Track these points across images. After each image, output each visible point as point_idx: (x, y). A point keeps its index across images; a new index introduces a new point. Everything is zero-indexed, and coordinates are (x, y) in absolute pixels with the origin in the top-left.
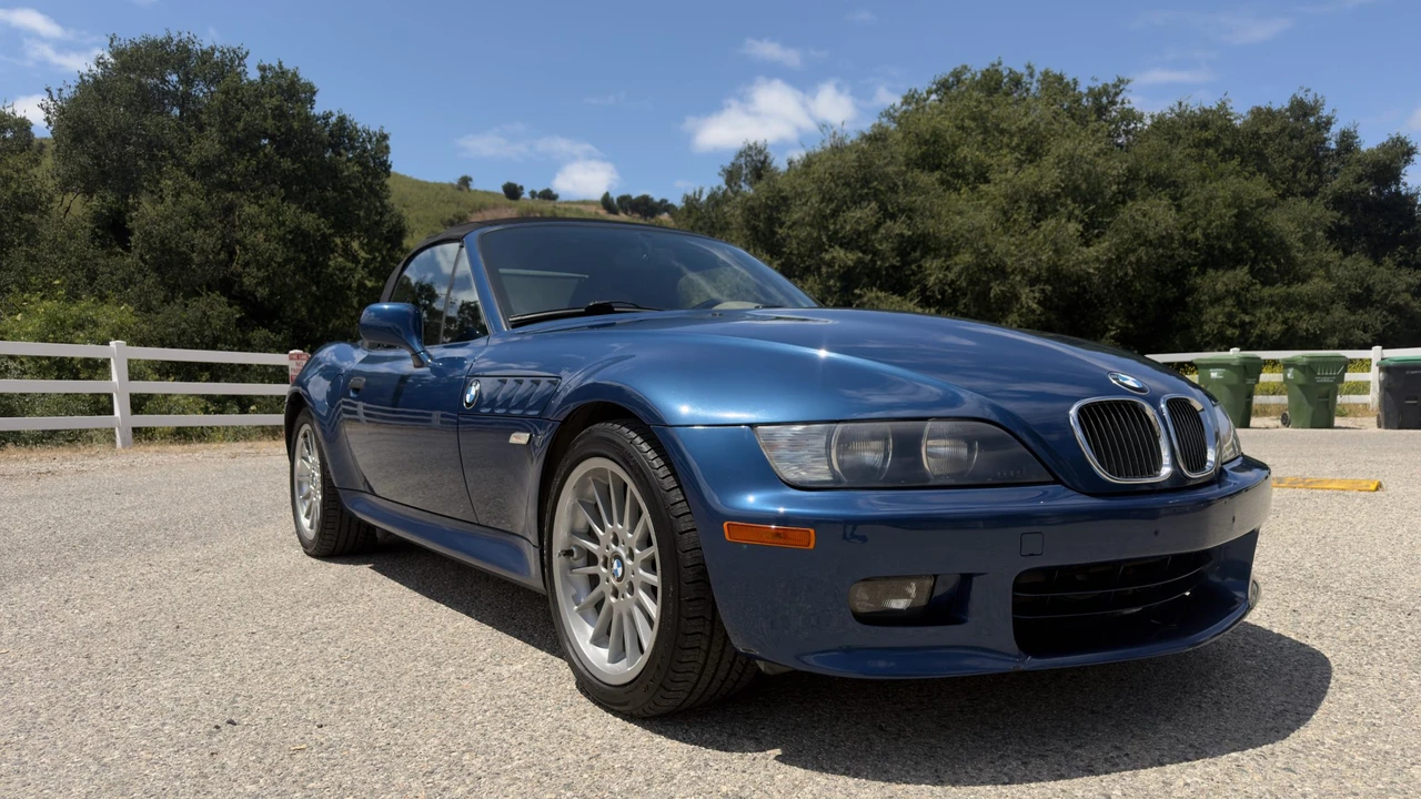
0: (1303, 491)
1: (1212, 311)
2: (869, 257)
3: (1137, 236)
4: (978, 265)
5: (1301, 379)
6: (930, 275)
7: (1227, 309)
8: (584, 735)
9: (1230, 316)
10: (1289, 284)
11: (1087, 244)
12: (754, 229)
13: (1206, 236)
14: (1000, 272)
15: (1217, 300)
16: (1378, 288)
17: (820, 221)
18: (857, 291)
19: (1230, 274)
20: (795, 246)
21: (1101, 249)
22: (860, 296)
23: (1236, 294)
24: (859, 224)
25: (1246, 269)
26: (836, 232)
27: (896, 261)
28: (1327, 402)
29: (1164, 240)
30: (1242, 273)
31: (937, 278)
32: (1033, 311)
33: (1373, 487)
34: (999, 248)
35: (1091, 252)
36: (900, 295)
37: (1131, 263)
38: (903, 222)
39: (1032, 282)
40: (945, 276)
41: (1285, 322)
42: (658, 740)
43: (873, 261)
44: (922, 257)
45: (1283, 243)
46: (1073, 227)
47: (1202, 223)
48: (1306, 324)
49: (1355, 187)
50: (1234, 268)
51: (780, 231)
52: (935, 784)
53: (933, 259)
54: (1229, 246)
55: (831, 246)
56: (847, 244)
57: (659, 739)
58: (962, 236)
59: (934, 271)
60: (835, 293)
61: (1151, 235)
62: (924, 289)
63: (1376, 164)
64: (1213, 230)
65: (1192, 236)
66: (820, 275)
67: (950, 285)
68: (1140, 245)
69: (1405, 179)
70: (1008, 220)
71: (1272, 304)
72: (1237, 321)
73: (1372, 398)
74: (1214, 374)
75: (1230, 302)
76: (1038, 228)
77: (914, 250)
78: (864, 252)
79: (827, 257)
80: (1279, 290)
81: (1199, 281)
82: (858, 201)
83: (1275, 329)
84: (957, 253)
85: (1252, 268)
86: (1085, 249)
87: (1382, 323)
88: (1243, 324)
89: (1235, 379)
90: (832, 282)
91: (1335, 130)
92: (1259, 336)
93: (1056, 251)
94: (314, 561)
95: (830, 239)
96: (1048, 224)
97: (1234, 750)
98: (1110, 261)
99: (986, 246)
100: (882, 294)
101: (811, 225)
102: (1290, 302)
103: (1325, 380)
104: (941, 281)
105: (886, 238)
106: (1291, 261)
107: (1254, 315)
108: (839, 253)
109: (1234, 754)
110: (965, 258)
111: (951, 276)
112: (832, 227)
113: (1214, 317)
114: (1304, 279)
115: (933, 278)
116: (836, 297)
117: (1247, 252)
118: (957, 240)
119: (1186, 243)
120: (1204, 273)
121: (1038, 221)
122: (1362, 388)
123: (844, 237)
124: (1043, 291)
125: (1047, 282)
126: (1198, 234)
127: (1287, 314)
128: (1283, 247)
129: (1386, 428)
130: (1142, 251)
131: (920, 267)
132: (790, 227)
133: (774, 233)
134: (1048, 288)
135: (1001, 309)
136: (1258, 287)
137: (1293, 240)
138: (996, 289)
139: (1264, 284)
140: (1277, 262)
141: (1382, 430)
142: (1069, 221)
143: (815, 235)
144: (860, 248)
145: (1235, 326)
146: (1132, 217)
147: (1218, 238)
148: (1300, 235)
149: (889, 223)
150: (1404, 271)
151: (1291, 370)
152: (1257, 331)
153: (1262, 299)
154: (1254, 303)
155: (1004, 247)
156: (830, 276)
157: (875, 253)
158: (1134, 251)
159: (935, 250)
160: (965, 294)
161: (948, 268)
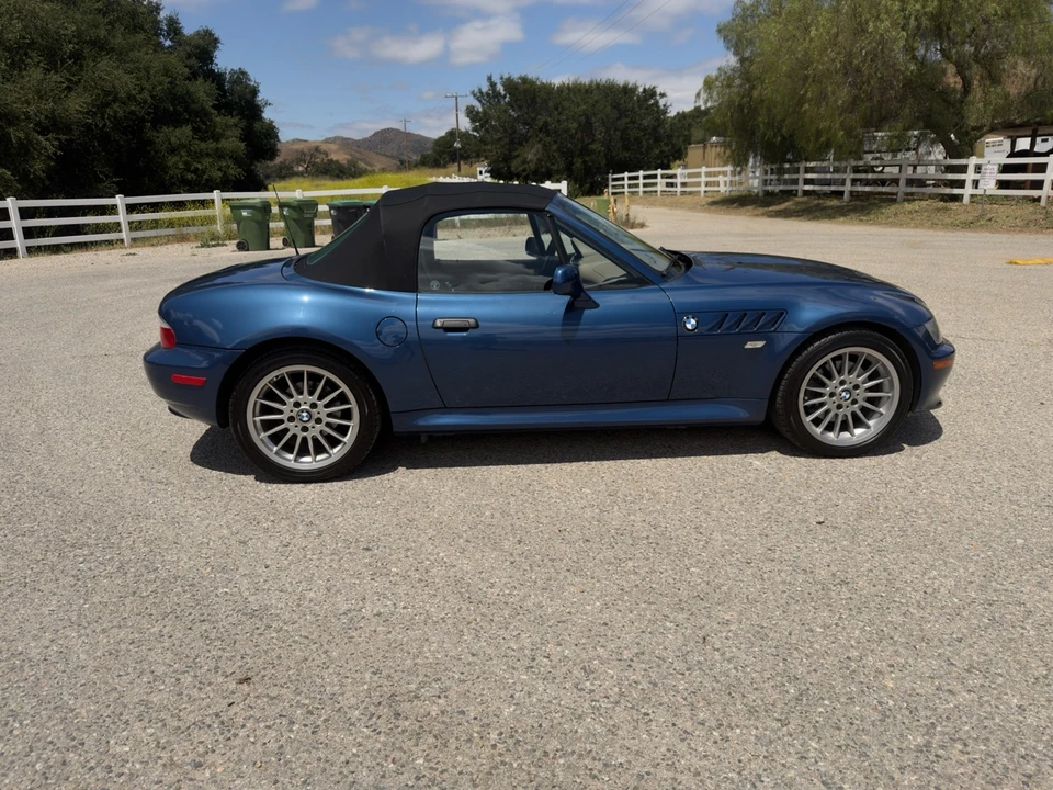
3: (107, 93)
5: (291, 217)
7: (183, 159)
9: (187, 164)
10: (215, 141)
13: (153, 97)
14: (12, 118)
15: (173, 151)
19: (178, 131)
23: (186, 146)
25: (189, 127)
30: (187, 130)
39: (43, 131)
41: (220, 169)
45: (203, 109)
47: (148, 86)
48: (233, 171)
50: (180, 126)
54: (171, 108)
61: (121, 93)
63: (197, 47)
64: (157, 94)
68: (114, 101)
69: (216, 61)
71: (208, 155)
72: (192, 168)
74: (244, 214)
75: (184, 152)
80: (212, 145)
81: (154, 134)
83: (216, 174)
85: (192, 127)
88: (196, 170)
89: (260, 217)
91: (163, 15)
92: (207, 180)
102: (219, 154)
103: (308, 216)
106: (214, 123)
107: (202, 164)
113: (175, 164)
117: (184, 115)
120: (157, 128)
124: (58, 139)
126: (146, 95)
127: (220, 164)
128: (207, 114)
130: (116, 107)
136: (198, 141)
139: (202, 139)
140: (205, 124)
145: (192, 172)
147: (162, 100)
151: (286, 209)
152: (207, 175)
153: (202, 152)
154: (199, 154)
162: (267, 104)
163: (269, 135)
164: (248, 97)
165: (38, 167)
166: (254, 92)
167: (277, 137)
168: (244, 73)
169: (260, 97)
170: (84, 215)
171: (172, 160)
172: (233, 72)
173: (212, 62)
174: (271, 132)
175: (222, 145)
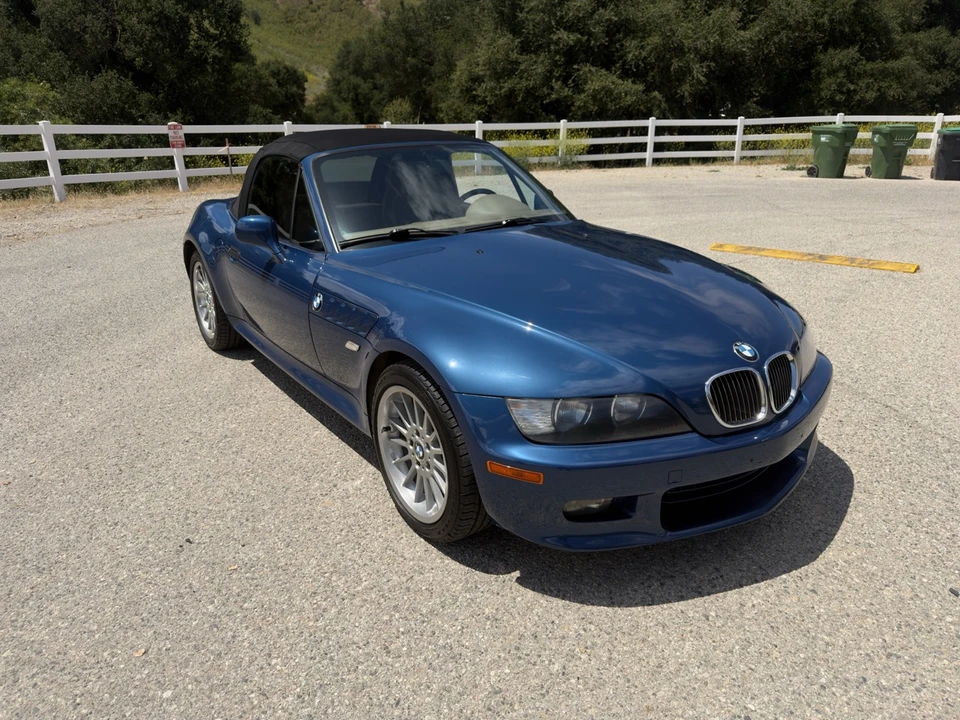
0: (866, 270)
1: (828, 81)
2: (586, 38)
3: (782, 21)
4: (664, 45)
5: (883, 144)
6: (629, 52)
7: (839, 80)
8: (402, 556)
9: (841, 85)
10: (886, 61)
11: (744, 28)
12: (501, 13)
13: (831, 21)
14: (680, 51)
15: (833, 72)
16: (951, 54)
17: (550, 8)
18: (575, 67)
19: (845, 52)
20: (531, 27)
21: (754, 32)
22: (578, 70)
23: (847, 68)
24: (579, 12)
25: (856, 48)
26: (562, 17)
27: (605, 40)
28: (899, 161)
29: (800, 26)
30: (853, 52)
31: (634, 55)
32: (699, 82)
33: (913, 270)
34: (680, 32)
35: (747, 34)
36: (607, 70)
37: (774, 43)
38: (612, 9)
39: (703, 58)
40: (640, 53)
41: (879, 90)
42: (447, 562)
43: (588, 40)
44: (624, 37)
45: (886, 27)
46: (735, 15)
47: (829, 10)
48: (894, 91)
50: (848, 47)
51: (521, 15)
52: (609, 606)
53: (633, 39)
54: (847, 30)
55: (557, 29)
56: (569, 28)
57: (448, 560)
58: (654, 21)
59: (632, 50)
60: (560, 66)
61: (792, 22)
62: (624, 63)
64: (836, 17)
65: (821, 21)
66: (549, 51)
67: (642, 61)
68: (783, 29)
70: (687, 8)
71: (872, 75)
72: (845, 89)
73: (931, 152)
74: (823, 139)
75: (841, 74)
76: (709, 15)
77: (618, 32)
78: (582, 34)
79: (555, 38)
80: (879, 65)
81: (822, 57)
83: (871, 96)
84: (650, 35)
85: (860, 47)
86: (742, 33)
87: (951, 81)
88: (849, 91)
89: (837, 143)
90: (557, 58)
92: (858, 103)
93: (722, 35)
94: (214, 353)
95: (558, 23)
96: (716, 13)
97: (785, 572)
98: (760, 41)
99: (671, 30)
100: (593, 69)
101: (542, 12)
102: (885, 74)
104: (636, 57)
105: (598, 23)
106: (890, 41)
107: (857, 85)
108: (563, 34)
109: (784, 576)
110: (655, 40)
111: (644, 54)
112: (559, 14)
113: (828, 86)
114: (896, 56)
115: (630, 55)
116: (562, 69)
117: (859, 35)
118: (650, 25)
119: (817, 27)
120: (826, 50)
121: (711, 8)
122: (925, 144)
123: (567, 22)
124: (709, 66)
125: (713, 59)
126: (825, 20)
127: (881, 84)
128: (887, 31)
129: (936, 179)
130: (783, 34)
131: (622, 45)
132: (528, 12)
133: (516, 17)
134: (713, 64)
135: (678, 80)
136: (864, 62)
137: (894, 25)
138: (676, 64)
139: (868, 60)
140: (880, 43)
141: (933, 181)
142: (732, 10)
143: (547, 19)
144: (578, 31)
145: (842, 93)
146: (779, 6)
147: (840, 22)
148: (899, 21)
149: (601, 11)
151: (877, 136)
152: (858, 97)
153: (865, 72)
154: (859, 74)
155: (684, 30)
156: (557, 52)
157: (590, 34)
158: (778, 33)
159: (634, 32)
160: (653, 68)
161: (642, 47)
170: (715, 133)
175: (893, 64)
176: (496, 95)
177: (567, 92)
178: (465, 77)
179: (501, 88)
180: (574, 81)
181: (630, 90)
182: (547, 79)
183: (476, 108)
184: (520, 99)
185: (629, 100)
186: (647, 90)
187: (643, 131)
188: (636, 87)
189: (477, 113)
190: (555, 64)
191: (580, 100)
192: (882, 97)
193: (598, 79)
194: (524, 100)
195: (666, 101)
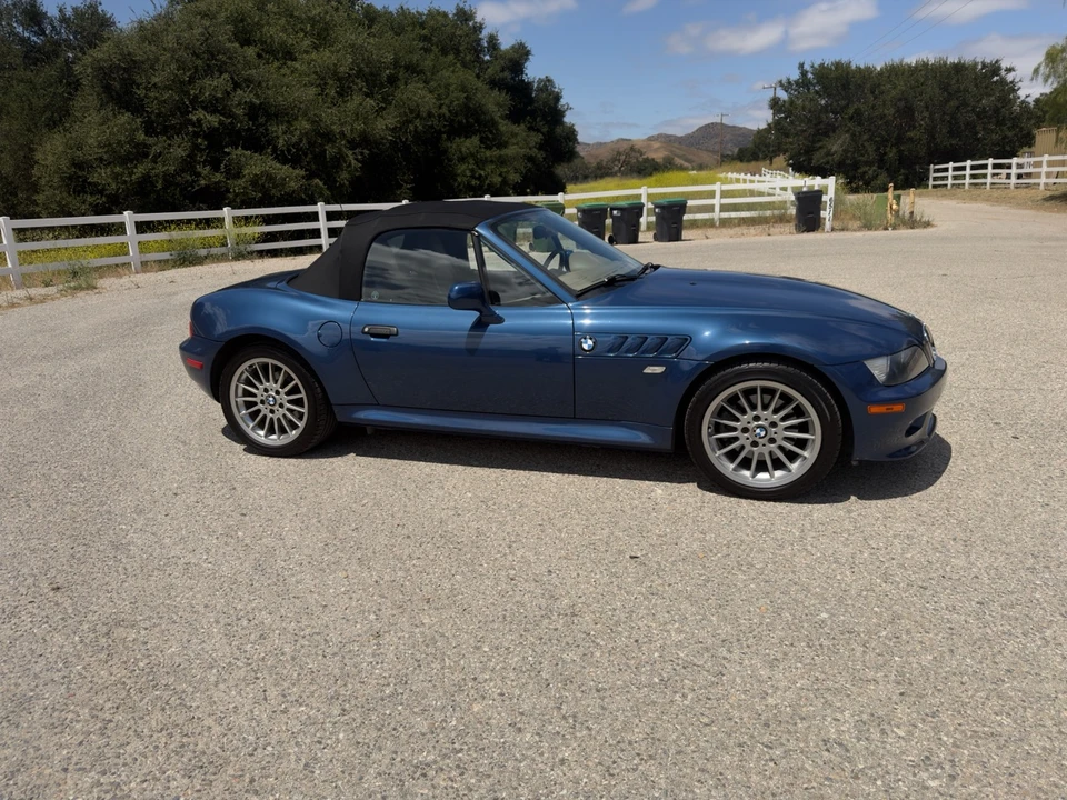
2: (229, 120)
3: (412, 111)
4: (314, 131)
6: (278, 137)
7: (470, 166)
9: (473, 171)
10: (499, 149)
13: (450, 112)
14: (328, 137)
15: (462, 159)
17: (180, 86)
18: (226, 150)
19: (469, 141)
20: (156, 106)
22: (229, 154)
23: (472, 155)
24: (216, 91)
25: (478, 137)
26: (196, 96)
27: (249, 124)
30: (475, 140)
31: (284, 140)
32: (356, 169)
37: (410, 131)
39: (352, 145)
40: (290, 139)
41: (501, 175)
43: (231, 123)
44: (266, 121)
45: (493, 119)
47: (447, 102)
48: (512, 176)
49: (501, 75)
50: (470, 136)
51: (138, 92)
53: (278, 123)
54: (464, 120)
55: (194, 109)
56: (209, 108)
58: (296, 106)
59: (280, 134)
60: (204, 150)
61: (422, 111)
62: (276, 149)
63: (511, 60)
64: (453, 109)
65: (442, 111)
66: (187, 134)
67: (293, 146)
68: (416, 118)
69: (526, 72)
71: (492, 162)
72: (477, 175)
75: (471, 161)
77: (261, 115)
78: (221, 115)
79: (193, 118)
80: (496, 152)
81: (449, 144)
82: (208, 71)
83: (497, 180)
84: (296, 120)
85: (480, 136)
88: (480, 177)
90: (199, 140)
91: (485, 34)
95: (192, 102)
98: (395, 129)
99: (316, 115)
100: (246, 153)
101: (171, 89)
102: (502, 161)
104: (287, 143)
105: (239, 104)
106: (498, 132)
107: (485, 170)
108: (200, 114)
110: (303, 124)
111: (294, 139)
112: (191, 92)
113: (463, 172)
114: (505, 145)
115: (280, 141)
116: (206, 153)
117: (475, 126)
118: (293, 109)
119: (439, 116)
120: (452, 139)
123: (202, 102)
124: (362, 154)
125: (364, 146)
126: (444, 110)
127: (501, 170)
128: (494, 123)
130: (417, 123)
131: (267, 130)
133: (132, 93)
134: (366, 152)
135: (335, 167)
136: (484, 150)
137: (498, 117)
138: (330, 150)
139: (489, 148)
140: (491, 132)
143: (177, 98)
144: (219, 112)
145: (476, 179)
147: (457, 114)
148: (499, 114)
149: (239, 92)
150: (533, 133)
153: (487, 159)
154: (483, 162)
155: (330, 117)
156: (196, 135)
157: (230, 115)
158: (412, 122)
159: (276, 116)
160: (306, 154)
161: (291, 133)
162: (569, 108)
163: (568, 138)
164: (552, 103)
165: (344, 177)
166: (558, 98)
167: (576, 140)
168: (549, 80)
169: (563, 102)
171: (461, 167)
172: (540, 81)
173: (522, 73)
174: (571, 135)
175: (504, 152)
176: (125, 182)
177: (218, 177)
178: (64, 164)
179: (131, 174)
180: (226, 166)
181: (291, 176)
182: (188, 164)
183: (89, 199)
184: (159, 186)
185: (294, 185)
186: (309, 177)
187: (314, 217)
188: (297, 171)
189: (91, 204)
190: (196, 147)
191: (237, 186)
192: (505, 182)
193: (256, 165)
194: (165, 188)
195: (328, 188)
